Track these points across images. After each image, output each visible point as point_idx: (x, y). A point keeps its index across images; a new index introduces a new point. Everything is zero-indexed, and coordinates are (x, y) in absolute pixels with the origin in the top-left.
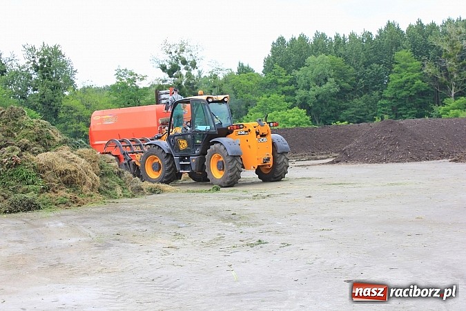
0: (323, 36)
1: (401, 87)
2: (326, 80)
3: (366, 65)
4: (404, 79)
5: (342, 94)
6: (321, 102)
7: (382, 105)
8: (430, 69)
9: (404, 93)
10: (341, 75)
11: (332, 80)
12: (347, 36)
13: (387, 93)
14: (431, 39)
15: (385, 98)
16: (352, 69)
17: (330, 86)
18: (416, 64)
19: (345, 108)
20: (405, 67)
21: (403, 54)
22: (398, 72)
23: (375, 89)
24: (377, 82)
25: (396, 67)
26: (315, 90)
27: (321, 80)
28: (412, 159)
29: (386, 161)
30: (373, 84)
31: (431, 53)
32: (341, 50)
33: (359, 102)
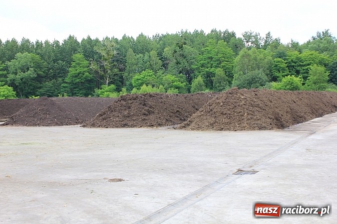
0: (28, 41)
1: (76, 76)
2: (28, 69)
3: (55, 61)
4: (78, 71)
5: (39, 78)
6: (25, 83)
7: (64, 87)
8: (94, 66)
9: (78, 80)
10: (38, 66)
11: (32, 69)
12: (43, 42)
13: (67, 80)
14: (95, 48)
15: (67, 83)
16: (46, 63)
17: (31, 73)
18: (86, 62)
19: (40, 88)
20: (79, 64)
21: (78, 56)
22: (75, 67)
23: (60, 77)
24: (63, 72)
25: (74, 64)
26: (21, 75)
27: (25, 69)
28: (57, 124)
30: (59, 73)
31: (95, 57)
32: (39, 51)
33: (49, 84)
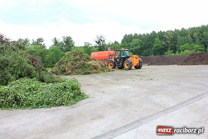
0: (137, 34)
1: (156, 47)
2: (137, 45)
3: (147, 42)
4: (157, 45)
5: (142, 49)
6: (136, 51)
7: (152, 52)
8: (163, 43)
9: (157, 49)
10: (141, 44)
11: (139, 45)
12: (143, 34)
13: (153, 49)
14: (164, 35)
15: (152, 50)
16: (144, 43)
17: (138, 47)
18: (160, 41)
19: (142, 52)
20: (157, 42)
21: (157, 39)
22: (155, 43)
23: (150, 48)
24: (150, 46)
25: (155, 42)
26: (135, 48)
27: (136, 45)
28: (168, 65)
29: (161, 65)
30: (149, 46)
31: (164, 39)
32: (141, 38)
33: (145, 51)
